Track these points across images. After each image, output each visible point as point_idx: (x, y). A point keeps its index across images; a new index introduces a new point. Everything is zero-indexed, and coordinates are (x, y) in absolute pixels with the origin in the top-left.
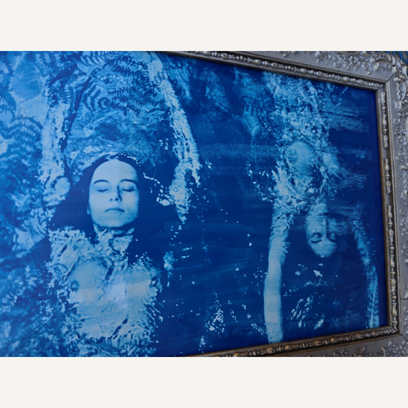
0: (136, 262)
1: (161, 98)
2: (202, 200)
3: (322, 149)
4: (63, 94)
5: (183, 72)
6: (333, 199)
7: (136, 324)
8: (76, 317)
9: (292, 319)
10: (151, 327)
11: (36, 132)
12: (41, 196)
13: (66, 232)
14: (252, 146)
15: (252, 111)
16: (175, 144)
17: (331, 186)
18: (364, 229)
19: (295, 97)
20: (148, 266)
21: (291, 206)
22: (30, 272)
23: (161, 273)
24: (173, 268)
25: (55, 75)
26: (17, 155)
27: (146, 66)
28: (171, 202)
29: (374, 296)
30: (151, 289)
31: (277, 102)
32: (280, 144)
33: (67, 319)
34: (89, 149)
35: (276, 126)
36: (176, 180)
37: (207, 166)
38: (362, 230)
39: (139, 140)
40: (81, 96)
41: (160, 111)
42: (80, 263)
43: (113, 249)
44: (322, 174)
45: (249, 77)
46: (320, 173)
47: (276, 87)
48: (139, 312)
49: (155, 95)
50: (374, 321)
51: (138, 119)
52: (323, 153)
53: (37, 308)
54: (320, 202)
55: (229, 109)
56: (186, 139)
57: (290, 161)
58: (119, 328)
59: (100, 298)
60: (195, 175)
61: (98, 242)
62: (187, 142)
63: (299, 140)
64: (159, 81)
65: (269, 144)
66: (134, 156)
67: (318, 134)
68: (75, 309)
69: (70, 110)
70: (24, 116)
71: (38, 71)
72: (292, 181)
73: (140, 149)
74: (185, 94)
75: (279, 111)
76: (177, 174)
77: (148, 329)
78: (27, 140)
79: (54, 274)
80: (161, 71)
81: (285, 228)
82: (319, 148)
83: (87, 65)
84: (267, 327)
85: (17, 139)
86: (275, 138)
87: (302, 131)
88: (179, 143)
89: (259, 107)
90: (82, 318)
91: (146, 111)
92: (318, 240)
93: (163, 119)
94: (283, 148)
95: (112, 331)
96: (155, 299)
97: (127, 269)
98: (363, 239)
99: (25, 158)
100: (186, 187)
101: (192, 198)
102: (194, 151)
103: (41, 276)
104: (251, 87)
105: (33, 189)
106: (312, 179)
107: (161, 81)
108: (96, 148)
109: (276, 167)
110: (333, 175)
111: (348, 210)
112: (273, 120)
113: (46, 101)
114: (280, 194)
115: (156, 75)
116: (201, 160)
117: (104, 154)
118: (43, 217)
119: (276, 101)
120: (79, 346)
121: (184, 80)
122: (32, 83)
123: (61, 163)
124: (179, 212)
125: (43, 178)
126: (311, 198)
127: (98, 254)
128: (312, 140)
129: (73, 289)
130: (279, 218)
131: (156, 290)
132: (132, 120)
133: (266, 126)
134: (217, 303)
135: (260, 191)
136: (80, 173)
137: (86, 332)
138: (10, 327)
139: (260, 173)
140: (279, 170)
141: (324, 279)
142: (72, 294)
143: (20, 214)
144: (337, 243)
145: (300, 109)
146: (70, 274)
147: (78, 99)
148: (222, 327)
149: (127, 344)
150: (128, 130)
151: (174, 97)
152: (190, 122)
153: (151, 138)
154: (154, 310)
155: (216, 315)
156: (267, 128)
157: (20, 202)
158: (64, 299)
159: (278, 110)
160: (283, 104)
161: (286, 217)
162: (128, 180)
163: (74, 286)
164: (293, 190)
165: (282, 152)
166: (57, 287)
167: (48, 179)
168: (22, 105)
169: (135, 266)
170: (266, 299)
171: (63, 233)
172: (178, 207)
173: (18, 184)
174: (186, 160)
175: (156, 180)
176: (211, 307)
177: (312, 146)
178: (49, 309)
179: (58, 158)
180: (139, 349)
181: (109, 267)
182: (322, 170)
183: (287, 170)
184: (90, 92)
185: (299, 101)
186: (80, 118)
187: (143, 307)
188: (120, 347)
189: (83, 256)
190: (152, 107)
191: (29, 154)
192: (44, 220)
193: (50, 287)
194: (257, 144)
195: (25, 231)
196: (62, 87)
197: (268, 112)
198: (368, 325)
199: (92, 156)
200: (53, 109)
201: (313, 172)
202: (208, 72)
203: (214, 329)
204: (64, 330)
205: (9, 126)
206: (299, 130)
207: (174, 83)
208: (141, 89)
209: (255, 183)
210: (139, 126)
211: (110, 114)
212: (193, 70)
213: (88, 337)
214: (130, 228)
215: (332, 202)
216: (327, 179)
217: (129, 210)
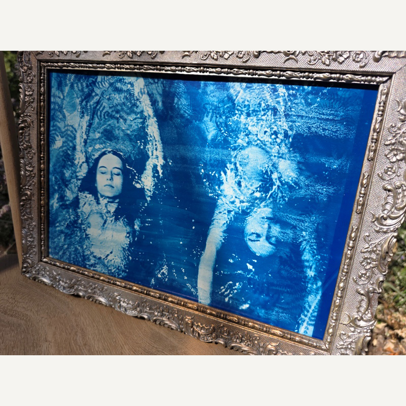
0: (119, 220)
1: (141, 109)
2: (162, 188)
3: (280, 155)
4: (87, 110)
5: (158, 86)
6: (281, 207)
8: (89, 242)
9: (220, 293)
10: (125, 261)
11: (74, 134)
12: (75, 172)
13: (86, 194)
14: (207, 149)
15: (212, 117)
16: (148, 145)
17: (282, 193)
18: (316, 243)
19: (258, 102)
20: (125, 225)
21: (233, 205)
23: (132, 231)
25: (83, 97)
26: (66, 148)
27: (133, 85)
29: (313, 308)
30: (126, 239)
31: (238, 107)
32: (233, 148)
33: (86, 241)
34: (97, 146)
35: (232, 131)
36: (146, 171)
37: (168, 162)
38: (312, 243)
39: (125, 141)
40: (95, 111)
41: (140, 120)
42: (92, 213)
43: (107, 210)
44: (274, 180)
45: (213, 85)
46: (271, 179)
47: (239, 92)
48: (119, 250)
49: (137, 107)
50: (306, 328)
51: (125, 126)
52: (281, 159)
54: (265, 206)
55: (191, 116)
56: (156, 141)
57: (240, 165)
58: (108, 255)
60: (159, 168)
61: (100, 204)
62: (156, 143)
63: (254, 145)
64: (141, 95)
65: (223, 148)
66: (121, 152)
67: (277, 140)
69: (90, 120)
70: (69, 124)
71: (75, 95)
72: (239, 184)
73: (126, 147)
74: (158, 105)
75: (239, 116)
76: (147, 166)
77: (123, 262)
78: (70, 139)
79: (81, 216)
80: (143, 87)
81: (225, 222)
82: (276, 155)
83: (99, 88)
84: (199, 290)
85: (66, 138)
86: (230, 142)
87: (259, 137)
88: (150, 144)
89: (218, 113)
90: (92, 243)
91: (131, 120)
92: (256, 239)
93: (141, 125)
94: (236, 152)
95: (105, 255)
96: (128, 245)
97: (113, 223)
98: (311, 252)
99: (69, 149)
100: (153, 177)
101: (156, 185)
102: (160, 150)
104: (214, 94)
105: (72, 168)
106: (260, 183)
108: (101, 146)
109: (226, 169)
110: (287, 183)
111: (298, 219)
112: (231, 126)
113: (79, 115)
114: (225, 193)
115: (139, 91)
116: (165, 158)
117: (105, 149)
118: (76, 184)
119: (238, 105)
120: (91, 257)
122: (73, 103)
123: (84, 154)
125: (76, 162)
126: (256, 202)
127: (99, 210)
128: (269, 145)
129: (88, 227)
130: (220, 213)
131: (129, 240)
132: (121, 127)
133: (223, 131)
134: (165, 261)
135: (208, 188)
137: (94, 251)
139: (210, 173)
140: (228, 172)
141: (255, 273)
142: (88, 229)
143: (67, 181)
144: (276, 247)
145: (262, 113)
146: (87, 218)
147: (94, 113)
148: (166, 277)
149: (112, 265)
150: (119, 133)
151: (150, 108)
152: (161, 127)
153: (133, 139)
154: (127, 252)
155: (163, 269)
156: (223, 133)
157: (67, 174)
158: (85, 230)
159: (237, 115)
160: (244, 109)
161: (227, 213)
162: (117, 168)
163: (89, 225)
164: (238, 192)
165: (234, 156)
167: (79, 163)
168: (69, 118)
169: (118, 223)
170: (199, 270)
171: (84, 195)
172: (146, 190)
173: (66, 164)
174: (154, 157)
176: (160, 262)
177: (267, 152)
178: (79, 234)
179: (83, 151)
180: (117, 271)
181: (105, 219)
182: (275, 176)
183: (236, 173)
185: (263, 105)
186: (94, 126)
187: (121, 247)
188: (108, 265)
189: (93, 210)
190: (135, 117)
191: (71, 147)
192: (77, 186)
194: (211, 147)
195: (69, 190)
196: (86, 105)
197: (227, 117)
198: (298, 329)
199: (99, 151)
200: (82, 120)
201: (264, 177)
202: (178, 84)
203: (161, 276)
204: (85, 247)
205: (63, 130)
206: (257, 135)
207: (150, 95)
208: (129, 103)
209: (205, 180)
210: (126, 131)
211: (109, 123)
212: (166, 83)
213: (95, 254)
214: (117, 199)
215: (279, 209)
216: (278, 186)
217: (117, 187)
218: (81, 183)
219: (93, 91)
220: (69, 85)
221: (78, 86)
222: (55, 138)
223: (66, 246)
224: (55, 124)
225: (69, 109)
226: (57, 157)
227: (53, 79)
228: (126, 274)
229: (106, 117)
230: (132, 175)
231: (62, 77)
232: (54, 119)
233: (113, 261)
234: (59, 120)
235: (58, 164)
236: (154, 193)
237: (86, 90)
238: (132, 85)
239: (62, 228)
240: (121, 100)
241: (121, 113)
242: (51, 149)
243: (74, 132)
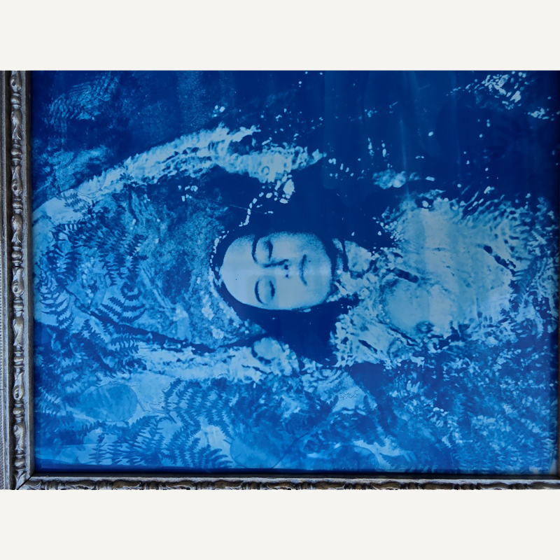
0: (389, 234)
1: (109, 199)
4: (123, 351)
7: (495, 232)
8: (473, 325)
10: (502, 207)
11: (186, 388)
12: (283, 379)
13: (338, 341)
20: (398, 214)
22: (399, 391)
23: (410, 193)
24: (403, 172)
25: (96, 365)
26: (224, 412)
27: (59, 226)
28: (288, 179)
30: (437, 208)
33: (474, 338)
34: (208, 312)
36: (249, 171)
37: (220, 115)
39: (185, 234)
40: (124, 326)
41: (133, 201)
42: (388, 321)
43: (368, 271)
48: (474, 227)
49: (107, 211)
51: (151, 237)
53: (453, 380)
56: (176, 153)
58: (498, 259)
59: (446, 290)
60: (238, 137)
61: (356, 295)
62: (181, 152)
64: (81, 204)
66: (213, 242)
68: (460, 326)
69: (147, 341)
70: (163, 404)
71: (92, 388)
73: (201, 233)
74: (97, 159)
76: (238, 169)
77: (505, 211)
78: (199, 400)
79: (404, 357)
83: (71, 318)
85: (199, 413)
88: (184, 167)
90: (476, 316)
91: (136, 224)
93: (146, 196)
95: (502, 270)
96: (454, 201)
99: (227, 401)
100: (261, 152)
101: (279, 141)
102: (195, 139)
103: (406, 376)
105: (274, 390)
107: (80, 200)
108: (204, 301)
113: (138, 376)
115: (71, 209)
116: (211, 126)
117: (212, 289)
118: (316, 374)
120: (519, 319)
121: (72, 160)
122: (112, 396)
123: (231, 352)
124: (305, 164)
125: (257, 377)
127: (375, 295)
129: (429, 330)
131: (439, 199)
132: (154, 247)
134: (470, 88)
136: (246, 324)
137: (500, 310)
138: (481, 417)
143: (312, 406)
146: (404, 336)
147: (128, 330)
149: (526, 245)
150: (170, 252)
151: (105, 177)
152: (145, 147)
153: (180, 215)
154: (473, 202)
155: (493, 89)
157: (293, 406)
158: (443, 343)
162: (254, 251)
163: (424, 329)
166: (424, 352)
167: (257, 369)
168: (148, 408)
169: (397, 235)
171: (340, 346)
172: (296, 167)
173: (266, 410)
174: (212, 154)
175: (251, 206)
176: (478, 100)
178: (458, 364)
179: (225, 356)
180: (538, 227)
181: (397, 277)
184: (116, 313)
186: (159, 326)
187: (465, 221)
188: (530, 257)
189: (377, 316)
190: (128, 214)
191: (220, 397)
192: (321, 373)
193: (423, 363)
195: (336, 399)
196: (112, 353)
199: (218, 307)
200: (148, 365)
202: (51, 116)
203: (518, 93)
204: (492, 341)
205: (180, 424)
207: (79, 179)
208: (100, 233)
210: (162, 235)
211: (147, 282)
212: (52, 145)
213: (508, 306)
214: (334, 245)
217: (302, 248)
218: (312, 359)
219: (78, 336)
220: (69, 409)
221: (70, 383)
222: (203, 450)
223: (507, 408)
224: (166, 452)
225: (127, 408)
226: (251, 445)
227: (57, 459)
228: (541, 200)
229: (136, 291)
230: (265, 209)
231: (52, 433)
232: (155, 457)
233: (513, 243)
234: (157, 437)
235: (272, 439)
236: (300, 143)
237: (79, 357)
238: (59, 228)
239: (452, 422)
240: (93, 256)
241: (122, 251)
242: (233, 465)
243: (181, 387)
